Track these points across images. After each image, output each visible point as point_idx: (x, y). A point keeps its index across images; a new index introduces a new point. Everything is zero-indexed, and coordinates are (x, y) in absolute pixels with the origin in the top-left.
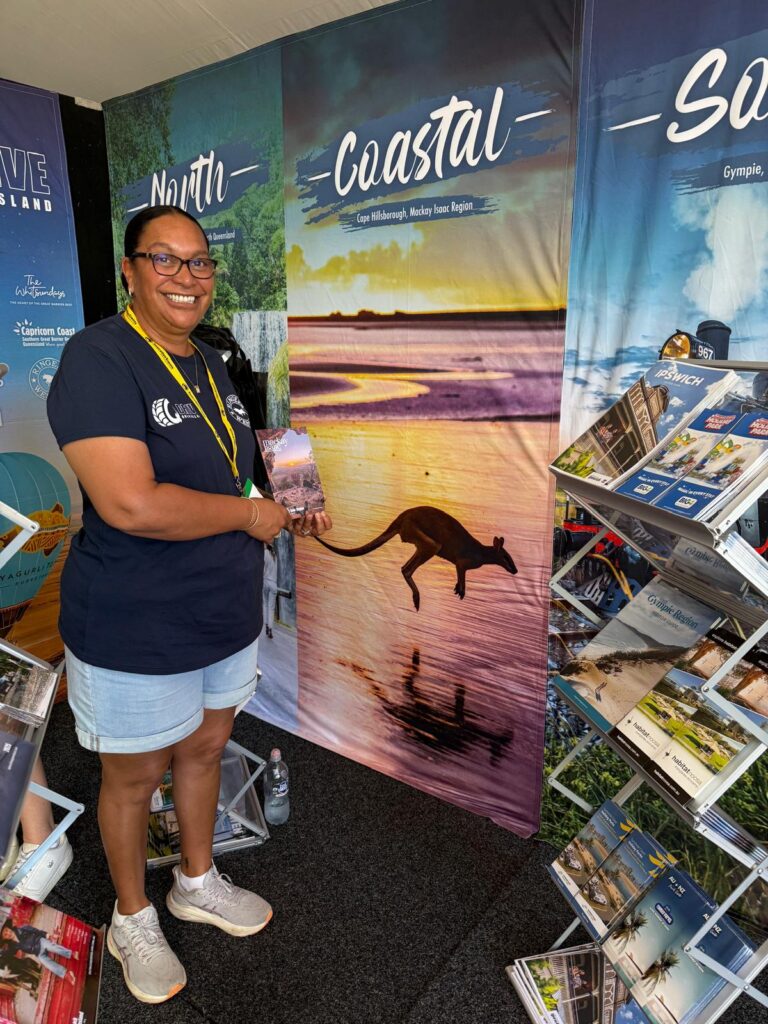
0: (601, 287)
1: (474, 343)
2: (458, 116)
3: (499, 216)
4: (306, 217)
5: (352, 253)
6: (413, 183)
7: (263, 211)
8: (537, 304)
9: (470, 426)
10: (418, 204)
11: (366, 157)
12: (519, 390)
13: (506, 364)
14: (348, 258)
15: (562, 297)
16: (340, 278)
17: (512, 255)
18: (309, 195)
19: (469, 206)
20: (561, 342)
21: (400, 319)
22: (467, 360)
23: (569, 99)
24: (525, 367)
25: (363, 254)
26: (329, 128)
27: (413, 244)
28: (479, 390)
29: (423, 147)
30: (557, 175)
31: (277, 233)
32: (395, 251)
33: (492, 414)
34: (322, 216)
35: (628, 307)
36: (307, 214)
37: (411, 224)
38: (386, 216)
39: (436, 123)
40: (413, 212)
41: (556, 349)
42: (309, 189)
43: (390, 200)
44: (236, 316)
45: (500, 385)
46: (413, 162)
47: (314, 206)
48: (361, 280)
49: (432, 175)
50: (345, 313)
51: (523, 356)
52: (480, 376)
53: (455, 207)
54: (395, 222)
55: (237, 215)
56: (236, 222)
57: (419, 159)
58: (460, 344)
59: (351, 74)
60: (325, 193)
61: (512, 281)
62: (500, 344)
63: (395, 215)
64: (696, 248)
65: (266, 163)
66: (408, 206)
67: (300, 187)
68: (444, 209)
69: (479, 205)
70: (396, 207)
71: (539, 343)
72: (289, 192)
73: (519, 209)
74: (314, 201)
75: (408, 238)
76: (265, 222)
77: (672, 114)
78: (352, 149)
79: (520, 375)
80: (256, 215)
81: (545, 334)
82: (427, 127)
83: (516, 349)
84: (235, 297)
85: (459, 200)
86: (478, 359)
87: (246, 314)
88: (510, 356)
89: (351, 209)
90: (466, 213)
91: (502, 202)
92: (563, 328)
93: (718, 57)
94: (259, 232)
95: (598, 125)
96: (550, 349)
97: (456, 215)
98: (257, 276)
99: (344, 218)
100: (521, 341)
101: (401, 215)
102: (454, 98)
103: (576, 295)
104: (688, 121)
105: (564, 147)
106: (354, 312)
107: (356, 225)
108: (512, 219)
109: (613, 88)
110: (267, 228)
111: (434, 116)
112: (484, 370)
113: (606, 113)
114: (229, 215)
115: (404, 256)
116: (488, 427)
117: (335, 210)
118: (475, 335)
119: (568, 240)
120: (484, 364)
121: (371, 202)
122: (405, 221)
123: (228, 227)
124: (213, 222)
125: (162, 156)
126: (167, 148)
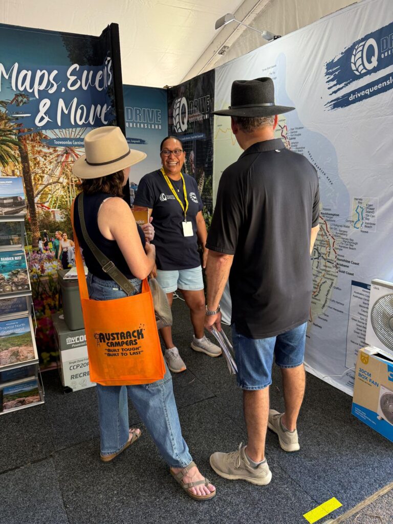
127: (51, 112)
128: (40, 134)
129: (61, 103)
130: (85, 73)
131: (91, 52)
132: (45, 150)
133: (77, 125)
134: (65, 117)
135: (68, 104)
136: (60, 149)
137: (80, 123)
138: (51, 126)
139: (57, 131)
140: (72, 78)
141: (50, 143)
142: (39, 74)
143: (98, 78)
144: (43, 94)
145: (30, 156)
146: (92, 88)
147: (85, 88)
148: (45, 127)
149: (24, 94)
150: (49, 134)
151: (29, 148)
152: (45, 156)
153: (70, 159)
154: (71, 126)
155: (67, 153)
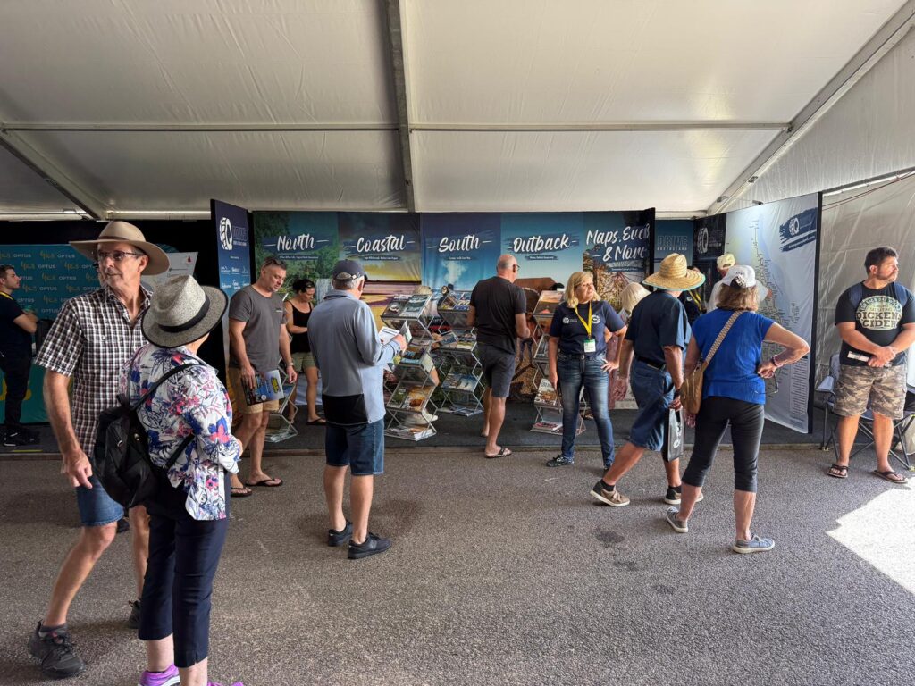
0: (428, 277)
1: (401, 288)
2: (392, 239)
3: (404, 261)
6: (381, 252)
7: (330, 252)
8: (414, 280)
10: (383, 256)
11: (367, 244)
17: (408, 269)
18: (348, 251)
19: (397, 258)
21: (378, 282)
23: (419, 240)
26: (355, 236)
27: (382, 265)
29: (384, 244)
30: (417, 255)
32: (377, 267)
34: (354, 256)
35: (435, 281)
37: (381, 261)
38: (373, 258)
39: (387, 240)
40: (381, 258)
42: (348, 249)
43: (374, 255)
44: (318, 281)
46: (380, 247)
47: (350, 254)
49: (386, 251)
53: (393, 258)
54: (376, 260)
55: (320, 252)
56: (319, 254)
57: (383, 247)
59: (362, 225)
60: (354, 250)
61: (409, 275)
62: (407, 288)
63: (376, 258)
64: (446, 271)
65: (332, 240)
66: (380, 256)
67: (345, 248)
68: (390, 258)
69: (399, 258)
70: (377, 256)
72: (340, 249)
73: (410, 260)
74: (350, 252)
75: (380, 264)
76: (331, 255)
77: (439, 247)
78: (363, 242)
80: (328, 253)
82: (384, 240)
84: (318, 275)
86: (401, 292)
87: (322, 280)
89: (363, 255)
91: (405, 258)
93: (446, 239)
94: (329, 257)
95: (425, 247)
97: (393, 260)
98: (327, 270)
99: (360, 257)
101: (378, 258)
102: (392, 236)
104: (443, 249)
105: (418, 249)
107: (364, 259)
108: (407, 262)
109: (427, 240)
110: (332, 257)
111: (386, 238)
113: (426, 244)
114: (317, 252)
115: (379, 268)
117: (357, 255)
118: (400, 286)
119: (420, 268)
121: (369, 255)
122: (379, 260)
123: (315, 255)
124: (309, 253)
125: (284, 231)
126: (287, 229)
127: (612, 254)
128: (605, 265)
129: (618, 248)
130: (634, 230)
131: (638, 219)
132: (607, 274)
133: (625, 259)
134: (620, 255)
135: (622, 249)
136: (615, 273)
137: (627, 258)
138: (611, 261)
139: (614, 263)
140: (626, 235)
141: (610, 270)
142: (608, 234)
143: (641, 232)
144: (609, 244)
145: (598, 277)
146: (636, 239)
147: (632, 239)
148: (608, 261)
149: (600, 245)
150: (610, 265)
151: (598, 273)
152: (606, 277)
154: (622, 260)
155: (618, 275)
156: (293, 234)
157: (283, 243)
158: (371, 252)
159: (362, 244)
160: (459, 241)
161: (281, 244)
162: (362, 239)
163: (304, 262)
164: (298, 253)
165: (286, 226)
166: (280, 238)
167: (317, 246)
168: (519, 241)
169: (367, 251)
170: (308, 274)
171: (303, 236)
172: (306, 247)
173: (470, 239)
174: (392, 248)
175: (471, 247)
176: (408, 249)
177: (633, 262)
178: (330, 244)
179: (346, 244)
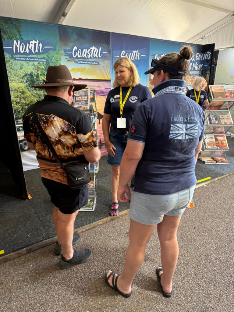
1: (99, 84)
2: (94, 49)
3: (101, 66)
4: (67, 60)
5: (77, 68)
6: (88, 58)
7: (55, 57)
8: (107, 79)
9: (99, 97)
10: (89, 61)
11: (79, 52)
12: (106, 91)
13: (104, 87)
14: (76, 68)
15: (110, 78)
16: (75, 72)
17: (104, 71)
18: (67, 56)
19: (97, 63)
20: (110, 84)
21: (86, 80)
22: (98, 86)
23: (109, 52)
24: (106, 87)
25: (79, 68)
26: (71, 44)
27: (88, 68)
28: (100, 91)
29: (89, 52)
30: (108, 61)
31: (59, 62)
32: (85, 69)
33: (102, 95)
34: (70, 60)
36: (67, 59)
37: (88, 65)
38: (83, 62)
39: (91, 50)
40: (88, 63)
41: (110, 85)
42: (67, 55)
43: (84, 60)
45: (103, 90)
46: (87, 55)
47: (68, 58)
48: (79, 73)
49: (91, 58)
50: (76, 78)
51: (106, 86)
52: (100, 89)
53: (95, 63)
54: (85, 64)
55: (47, 56)
56: (46, 57)
57: (89, 54)
58: (97, 84)
59: (75, 37)
60: (71, 56)
61: (104, 75)
62: (103, 84)
63: (85, 63)
65: (56, 47)
66: (87, 61)
67: (65, 54)
68: (93, 63)
69: (99, 63)
70: (85, 61)
71: (108, 84)
72: (61, 54)
73: (104, 65)
74: (68, 57)
75: (87, 67)
76: (55, 59)
78: (76, 50)
79: (106, 89)
80: (53, 57)
81: (108, 83)
82: (89, 50)
83: (105, 85)
85: (95, 62)
86: (100, 86)
88: (104, 86)
89: (76, 60)
90: (96, 64)
91: (101, 63)
92: (110, 82)
93: (124, 52)
94: (54, 61)
95: (113, 56)
96: (109, 85)
97: (95, 64)
99: (74, 61)
100: (105, 84)
101: (86, 63)
102: (94, 47)
103: (112, 78)
105: (109, 57)
106: (78, 78)
107: (77, 63)
108: (103, 66)
109: (114, 52)
110: (56, 60)
111: (91, 48)
112: (101, 88)
113: (114, 55)
114: (45, 56)
115: (87, 70)
116: (102, 97)
117: (73, 59)
118: (99, 83)
119: (110, 70)
120: (101, 87)
121: (80, 60)
122: (87, 64)
123: (44, 58)
124: (39, 56)
125: (18, 37)
126: (20, 35)
127: (192, 67)
128: (189, 73)
129: (194, 64)
130: (200, 55)
132: (189, 77)
134: (194, 68)
135: (195, 64)
136: (192, 77)
137: (197, 69)
138: (191, 70)
139: (192, 72)
140: (197, 57)
141: (190, 75)
143: (202, 56)
144: (191, 61)
146: (200, 59)
147: (199, 59)
148: (190, 71)
150: (191, 73)
152: (189, 79)
153: (193, 80)
154: (195, 70)
156: (25, 39)
157: (18, 46)
158: (82, 58)
159: (76, 52)
160: (130, 54)
161: (16, 47)
162: (75, 48)
163: (36, 63)
164: (30, 56)
165: (19, 32)
166: (15, 42)
167: (45, 51)
168: (157, 56)
169: (79, 57)
170: (39, 73)
171: (34, 42)
172: (37, 51)
173: (136, 53)
174: (95, 56)
175: (136, 58)
176: (104, 57)
177: (198, 71)
178: (54, 50)
179: (65, 51)
